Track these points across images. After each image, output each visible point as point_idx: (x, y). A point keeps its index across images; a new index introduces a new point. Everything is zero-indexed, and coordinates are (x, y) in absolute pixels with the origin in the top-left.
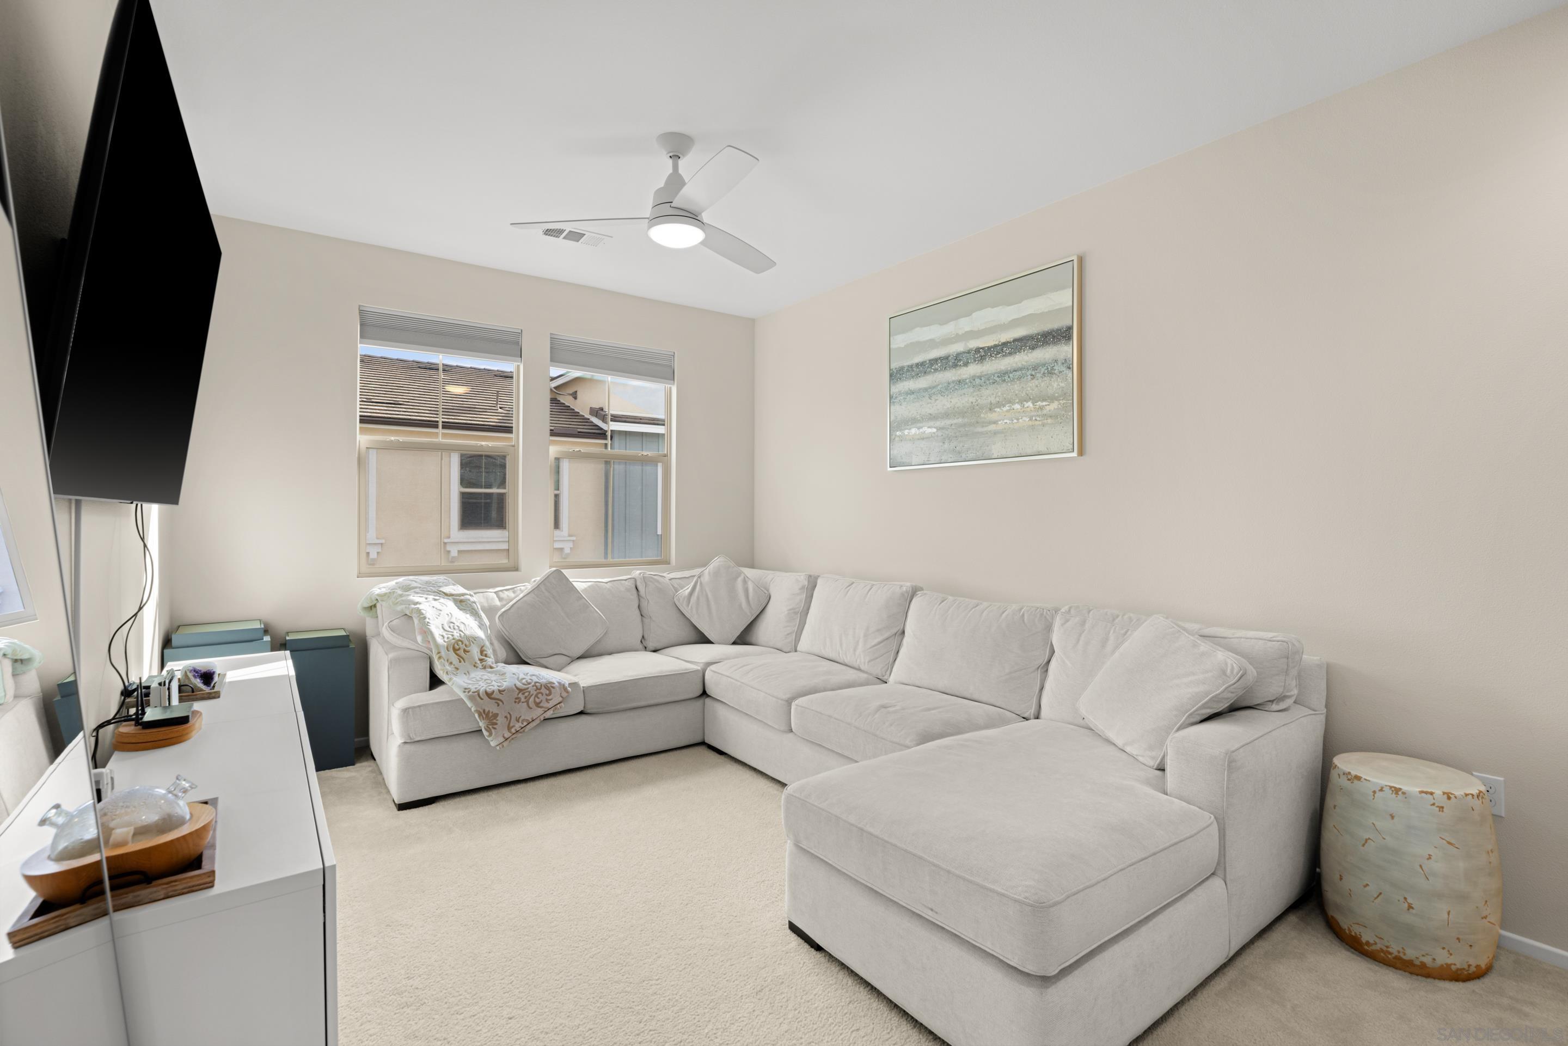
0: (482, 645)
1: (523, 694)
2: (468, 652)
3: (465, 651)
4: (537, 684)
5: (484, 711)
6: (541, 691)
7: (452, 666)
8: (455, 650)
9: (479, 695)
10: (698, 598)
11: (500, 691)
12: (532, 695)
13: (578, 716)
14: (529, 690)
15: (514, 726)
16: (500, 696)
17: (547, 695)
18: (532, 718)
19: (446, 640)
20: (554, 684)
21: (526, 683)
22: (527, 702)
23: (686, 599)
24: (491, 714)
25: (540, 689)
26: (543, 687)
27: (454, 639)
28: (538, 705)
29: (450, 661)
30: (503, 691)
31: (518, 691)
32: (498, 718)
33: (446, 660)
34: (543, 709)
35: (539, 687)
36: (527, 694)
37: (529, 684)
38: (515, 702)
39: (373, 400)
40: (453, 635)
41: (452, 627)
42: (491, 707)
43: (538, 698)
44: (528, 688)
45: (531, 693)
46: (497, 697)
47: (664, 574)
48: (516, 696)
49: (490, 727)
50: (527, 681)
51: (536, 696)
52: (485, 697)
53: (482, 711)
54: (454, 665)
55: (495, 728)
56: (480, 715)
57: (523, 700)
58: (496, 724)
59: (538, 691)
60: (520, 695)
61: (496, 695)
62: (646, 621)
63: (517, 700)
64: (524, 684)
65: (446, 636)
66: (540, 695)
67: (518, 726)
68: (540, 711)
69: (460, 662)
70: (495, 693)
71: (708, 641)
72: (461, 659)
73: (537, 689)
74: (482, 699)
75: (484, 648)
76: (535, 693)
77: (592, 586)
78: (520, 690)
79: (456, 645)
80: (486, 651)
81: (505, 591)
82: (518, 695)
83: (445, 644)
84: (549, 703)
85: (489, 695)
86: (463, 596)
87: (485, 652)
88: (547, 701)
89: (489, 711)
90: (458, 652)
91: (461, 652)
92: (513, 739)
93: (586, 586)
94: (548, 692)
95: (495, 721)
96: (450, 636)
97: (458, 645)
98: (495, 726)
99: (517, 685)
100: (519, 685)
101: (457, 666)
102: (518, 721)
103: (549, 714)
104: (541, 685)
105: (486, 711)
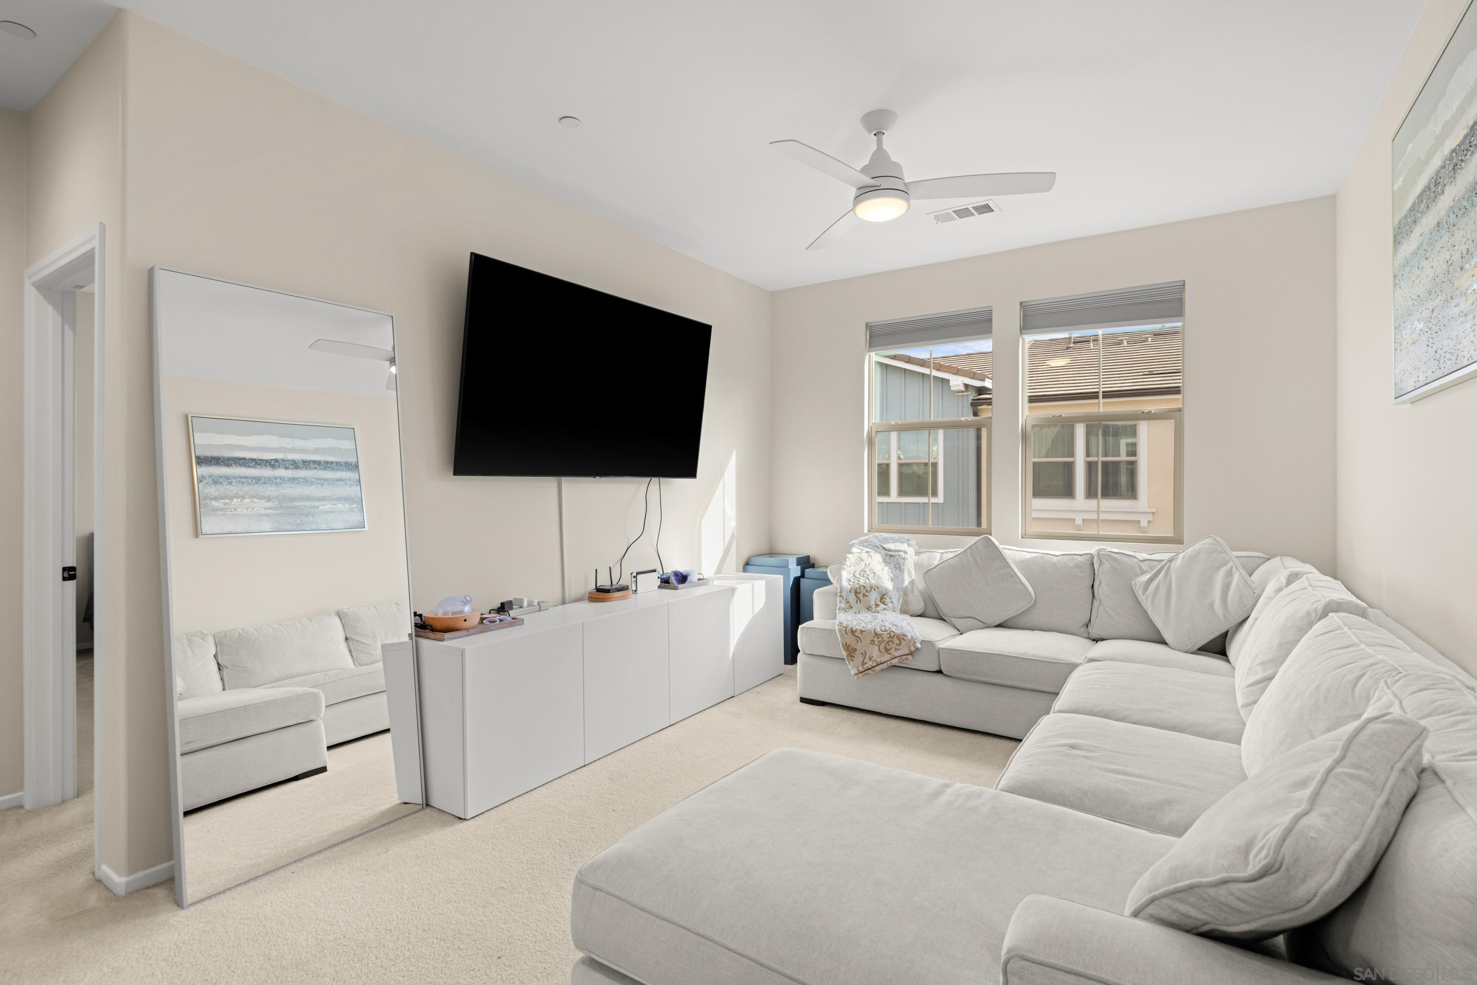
0: (884, 593)
1: (878, 638)
2: (866, 596)
3: (864, 595)
4: (892, 633)
5: (846, 644)
6: (893, 640)
7: (848, 604)
8: (856, 593)
9: (846, 630)
10: (1158, 586)
11: (862, 631)
12: (884, 641)
13: (935, 674)
14: (883, 636)
15: (866, 663)
16: (860, 636)
17: (897, 644)
18: (880, 661)
19: (851, 583)
20: (906, 636)
21: (884, 630)
22: (879, 646)
23: (1143, 585)
24: (851, 648)
25: (892, 638)
26: (895, 637)
27: (858, 584)
28: (887, 650)
29: (848, 600)
30: (864, 632)
31: (874, 634)
32: (856, 653)
33: (845, 599)
34: (890, 656)
35: (892, 636)
36: (880, 639)
37: (886, 631)
38: (871, 643)
39: (1154, 372)
40: (859, 581)
41: (862, 575)
42: (850, 640)
43: (889, 645)
44: (883, 634)
45: (884, 640)
46: (858, 635)
47: (1136, 554)
48: (872, 639)
49: (849, 658)
50: (885, 629)
51: (888, 643)
52: (849, 634)
53: (844, 644)
54: (850, 604)
55: (852, 660)
56: (843, 645)
57: (876, 643)
58: (854, 657)
59: (890, 639)
60: (875, 639)
61: (857, 634)
62: (1096, 603)
63: (872, 642)
64: (882, 631)
65: (852, 580)
66: (890, 643)
67: (869, 664)
68: (887, 657)
69: (857, 603)
70: (857, 632)
71: (1163, 642)
72: (858, 600)
73: (890, 637)
74: (847, 634)
75: (885, 596)
76: (887, 640)
77: (1036, 557)
78: (876, 635)
79: (858, 589)
80: (886, 599)
81: (949, 553)
82: (874, 638)
83: (850, 587)
84: (897, 652)
85: (853, 632)
86: (898, 552)
87: (884, 600)
88: (896, 650)
89: (850, 645)
90: (858, 595)
91: (861, 596)
92: (866, 674)
93: (1028, 557)
94: (898, 642)
95: (853, 654)
96: (856, 581)
97: (860, 589)
98: (853, 658)
99: (876, 630)
100: (878, 630)
101: (851, 605)
102: (870, 660)
103: (895, 662)
104: (894, 635)
105: (848, 644)
